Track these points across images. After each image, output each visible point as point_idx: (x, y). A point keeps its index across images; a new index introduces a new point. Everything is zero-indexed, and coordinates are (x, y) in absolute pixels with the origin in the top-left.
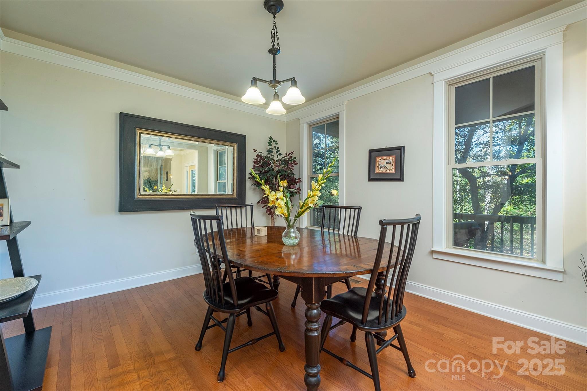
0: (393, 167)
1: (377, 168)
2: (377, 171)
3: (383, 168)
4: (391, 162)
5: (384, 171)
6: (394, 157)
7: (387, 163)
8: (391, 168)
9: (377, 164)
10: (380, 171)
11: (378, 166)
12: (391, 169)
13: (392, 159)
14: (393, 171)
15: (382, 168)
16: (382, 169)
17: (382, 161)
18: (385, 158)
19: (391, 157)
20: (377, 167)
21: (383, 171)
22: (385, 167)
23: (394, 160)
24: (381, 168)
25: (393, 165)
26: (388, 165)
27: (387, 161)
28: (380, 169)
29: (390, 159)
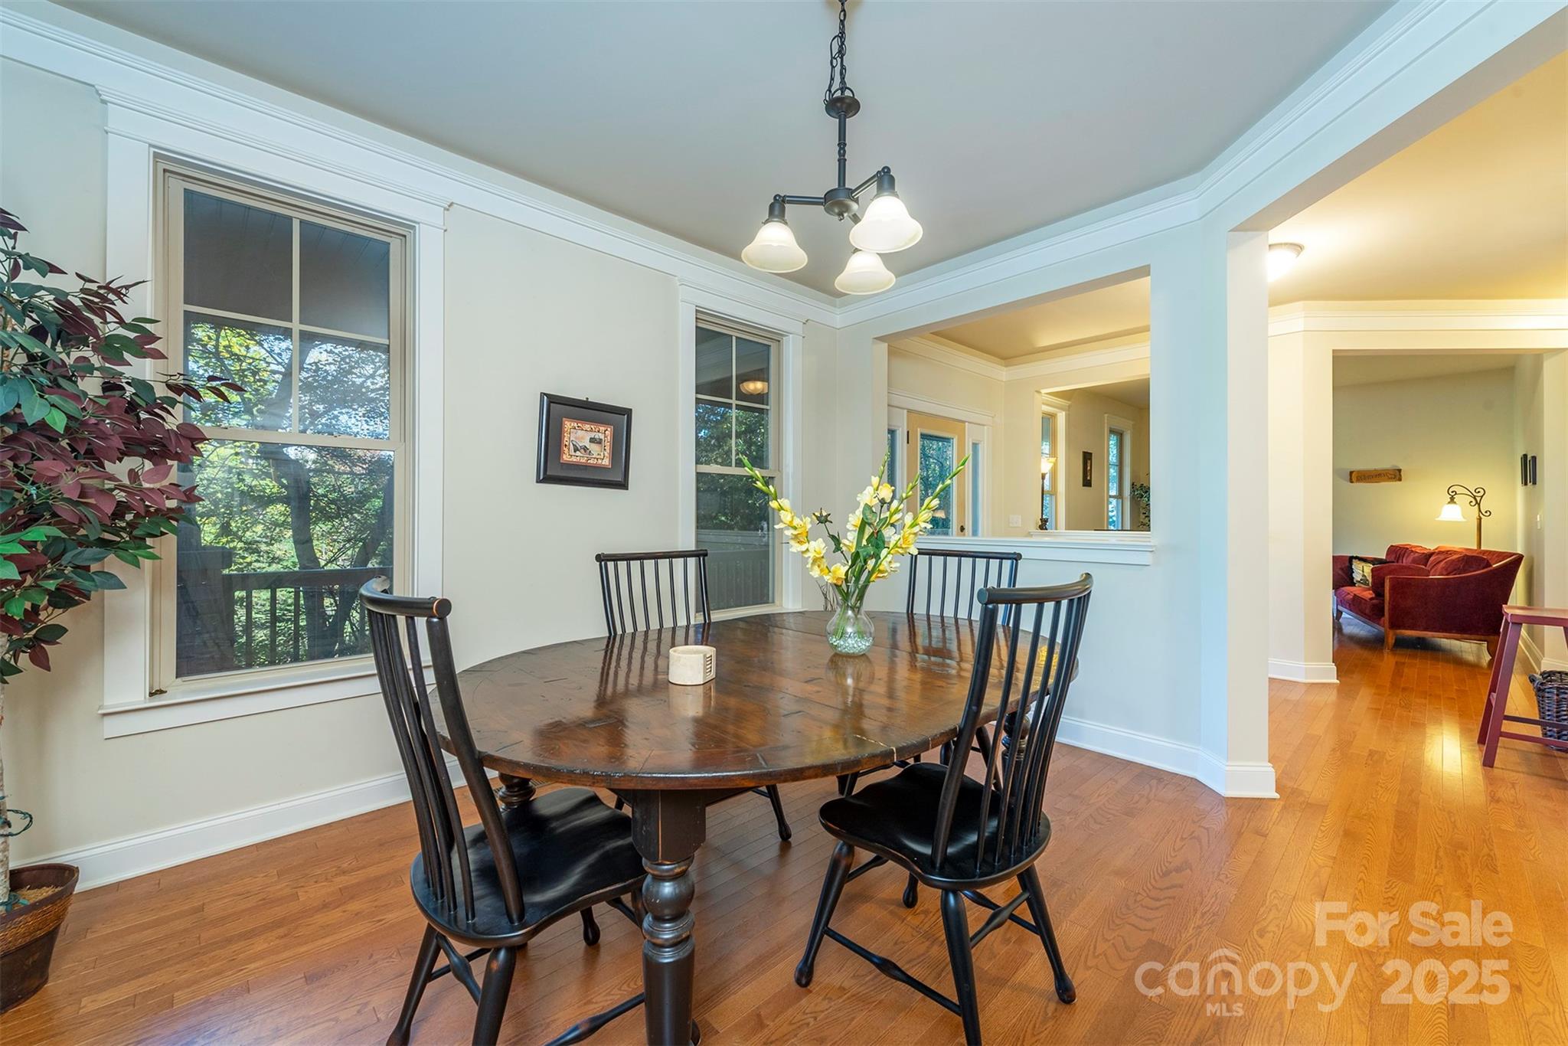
0: (606, 454)
1: (566, 450)
2: (564, 457)
3: (582, 451)
4: (601, 440)
5: (583, 460)
6: (609, 429)
7: (592, 440)
8: (602, 454)
9: (566, 439)
10: (574, 459)
11: (567, 443)
12: (601, 456)
13: (605, 433)
14: (606, 462)
15: (578, 450)
16: (578, 453)
17: (580, 433)
18: (587, 427)
19: (602, 429)
20: (566, 445)
21: (579, 458)
22: (585, 449)
23: (609, 438)
24: (575, 452)
25: (607, 448)
26: (593, 445)
27: (592, 435)
28: (574, 454)
29: (599, 432)
